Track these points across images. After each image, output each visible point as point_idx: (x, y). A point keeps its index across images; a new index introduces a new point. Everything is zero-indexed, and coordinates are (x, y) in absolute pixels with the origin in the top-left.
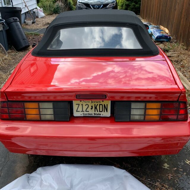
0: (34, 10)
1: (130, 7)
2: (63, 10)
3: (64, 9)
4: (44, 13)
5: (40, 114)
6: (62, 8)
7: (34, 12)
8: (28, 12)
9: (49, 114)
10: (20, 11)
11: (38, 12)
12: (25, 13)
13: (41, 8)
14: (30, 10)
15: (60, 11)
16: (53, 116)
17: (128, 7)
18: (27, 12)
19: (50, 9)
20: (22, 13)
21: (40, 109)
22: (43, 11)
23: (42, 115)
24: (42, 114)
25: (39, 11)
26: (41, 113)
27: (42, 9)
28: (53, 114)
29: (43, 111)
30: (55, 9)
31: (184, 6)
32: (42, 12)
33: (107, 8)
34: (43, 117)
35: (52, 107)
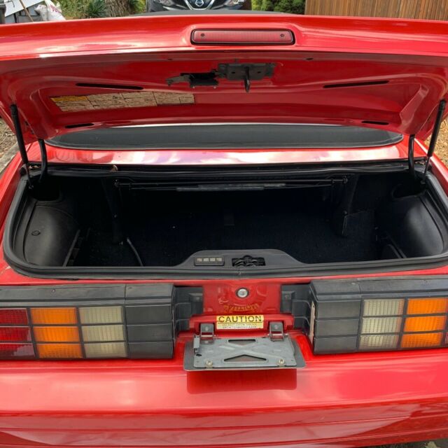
0: (38, 8)
1: (280, 4)
2: (113, 7)
3: (115, 6)
4: (64, 16)
5: (82, 342)
6: (110, 3)
7: (38, 14)
8: (23, 13)
9: (109, 340)
10: (1, 11)
11: (47, 13)
12: (14, 14)
13: (55, 3)
14: (27, 8)
15: (106, 10)
16: (123, 344)
17: (276, 4)
18: (20, 12)
19: (78, 6)
20: (6, 15)
21: (83, 327)
22: (61, 11)
23: (89, 342)
24: (89, 340)
25: (50, 10)
26: (85, 339)
27: (58, 5)
28: (122, 339)
29: (90, 333)
30: (91, 6)
31: (422, 6)
32: (59, 12)
33: (225, 6)
34: (91, 350)
35: (119, 319)
